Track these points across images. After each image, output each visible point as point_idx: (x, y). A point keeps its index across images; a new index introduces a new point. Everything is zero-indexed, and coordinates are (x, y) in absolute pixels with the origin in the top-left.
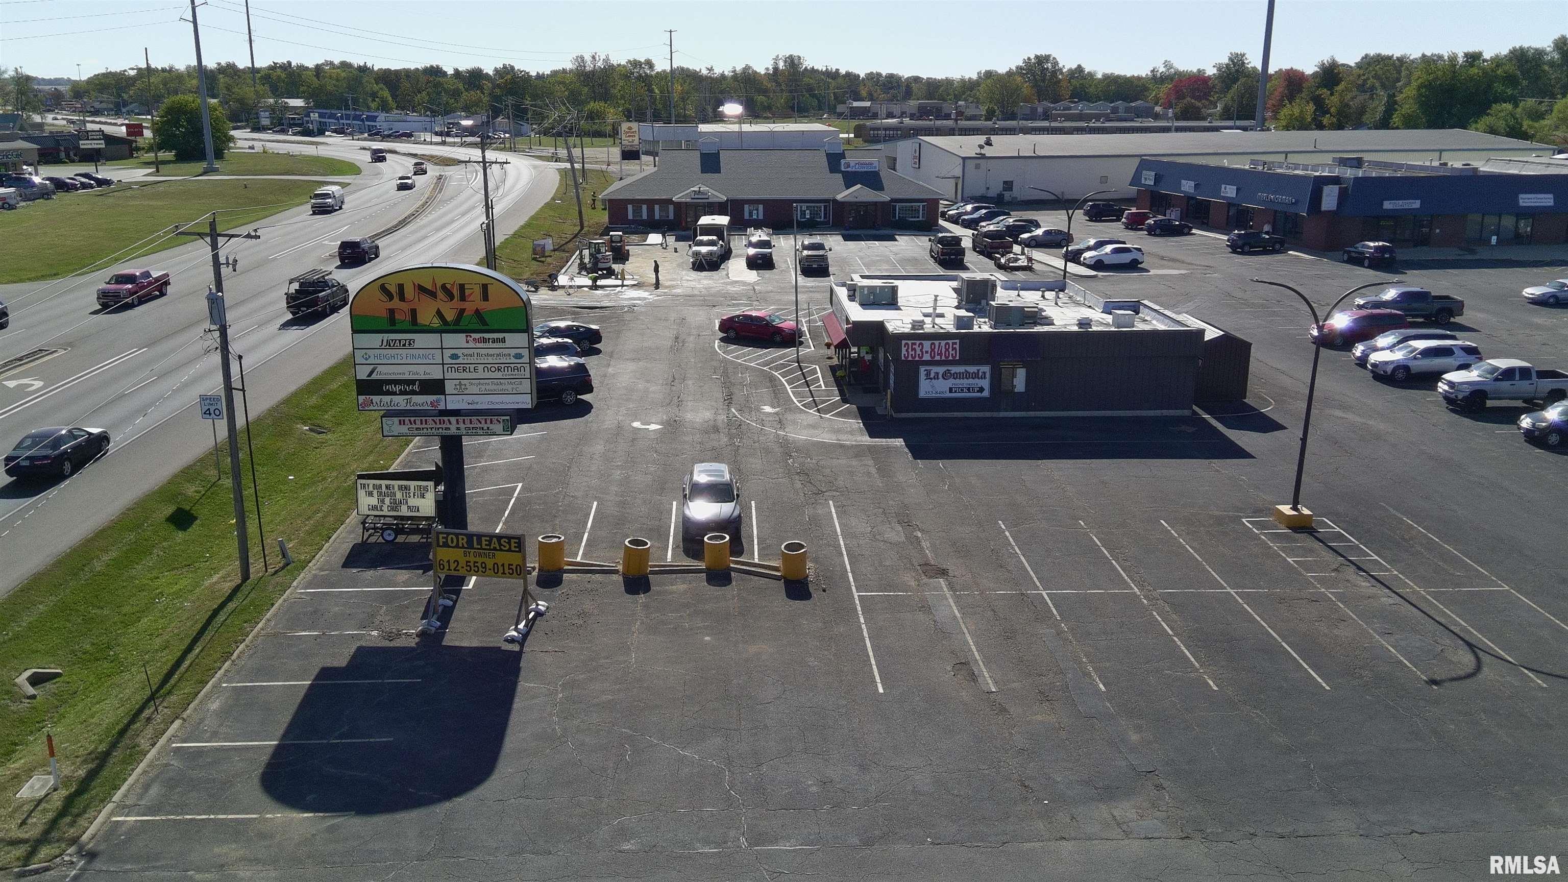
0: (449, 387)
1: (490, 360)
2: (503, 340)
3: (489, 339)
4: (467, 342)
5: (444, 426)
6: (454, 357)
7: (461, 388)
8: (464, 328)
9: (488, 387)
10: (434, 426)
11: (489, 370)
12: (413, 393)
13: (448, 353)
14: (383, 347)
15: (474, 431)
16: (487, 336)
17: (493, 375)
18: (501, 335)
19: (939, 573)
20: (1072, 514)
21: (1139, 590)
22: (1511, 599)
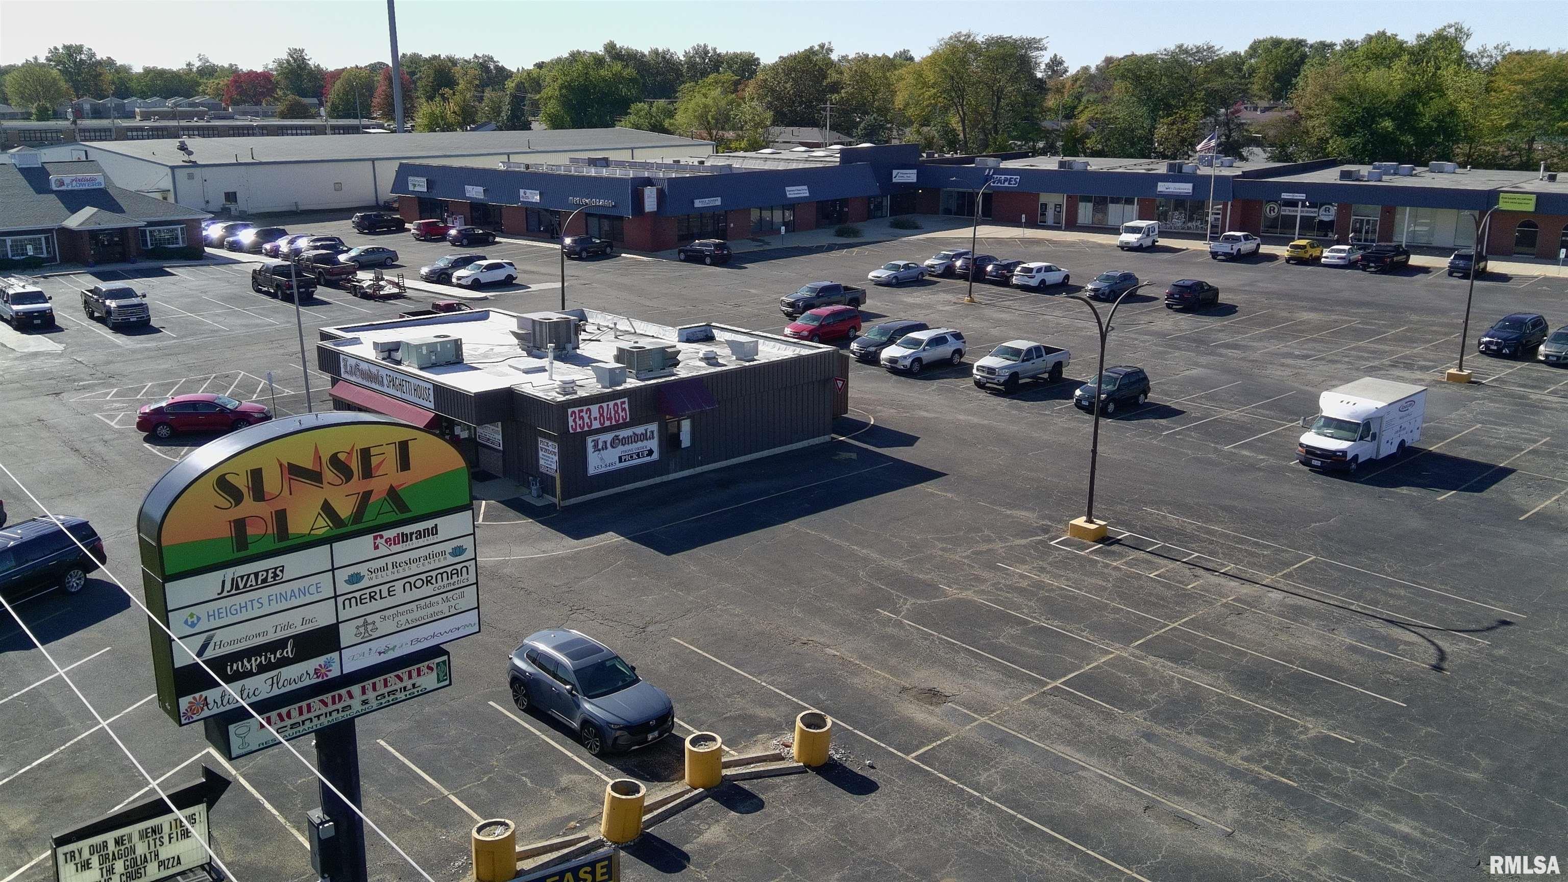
0: (347, 634)
1: (415, 569)
2: (434, 531)
3: (412, 534)
4: (376, 548)
5: (339, 706)
6: (355, 579)
7: (366, 630)
8: (371, 524)
9: (410, 617)
10: (324, 710)
11: (413, 586)
12: (284, 662)
13: (342, 575)
14: (225, 594)
15: (392, 697)
16: (407, 529)
17: (417, 594)
18: (429, 524)
19: (933, 696)
20: (919, 579)
21: (1117, 651)
22: (1331, 566)
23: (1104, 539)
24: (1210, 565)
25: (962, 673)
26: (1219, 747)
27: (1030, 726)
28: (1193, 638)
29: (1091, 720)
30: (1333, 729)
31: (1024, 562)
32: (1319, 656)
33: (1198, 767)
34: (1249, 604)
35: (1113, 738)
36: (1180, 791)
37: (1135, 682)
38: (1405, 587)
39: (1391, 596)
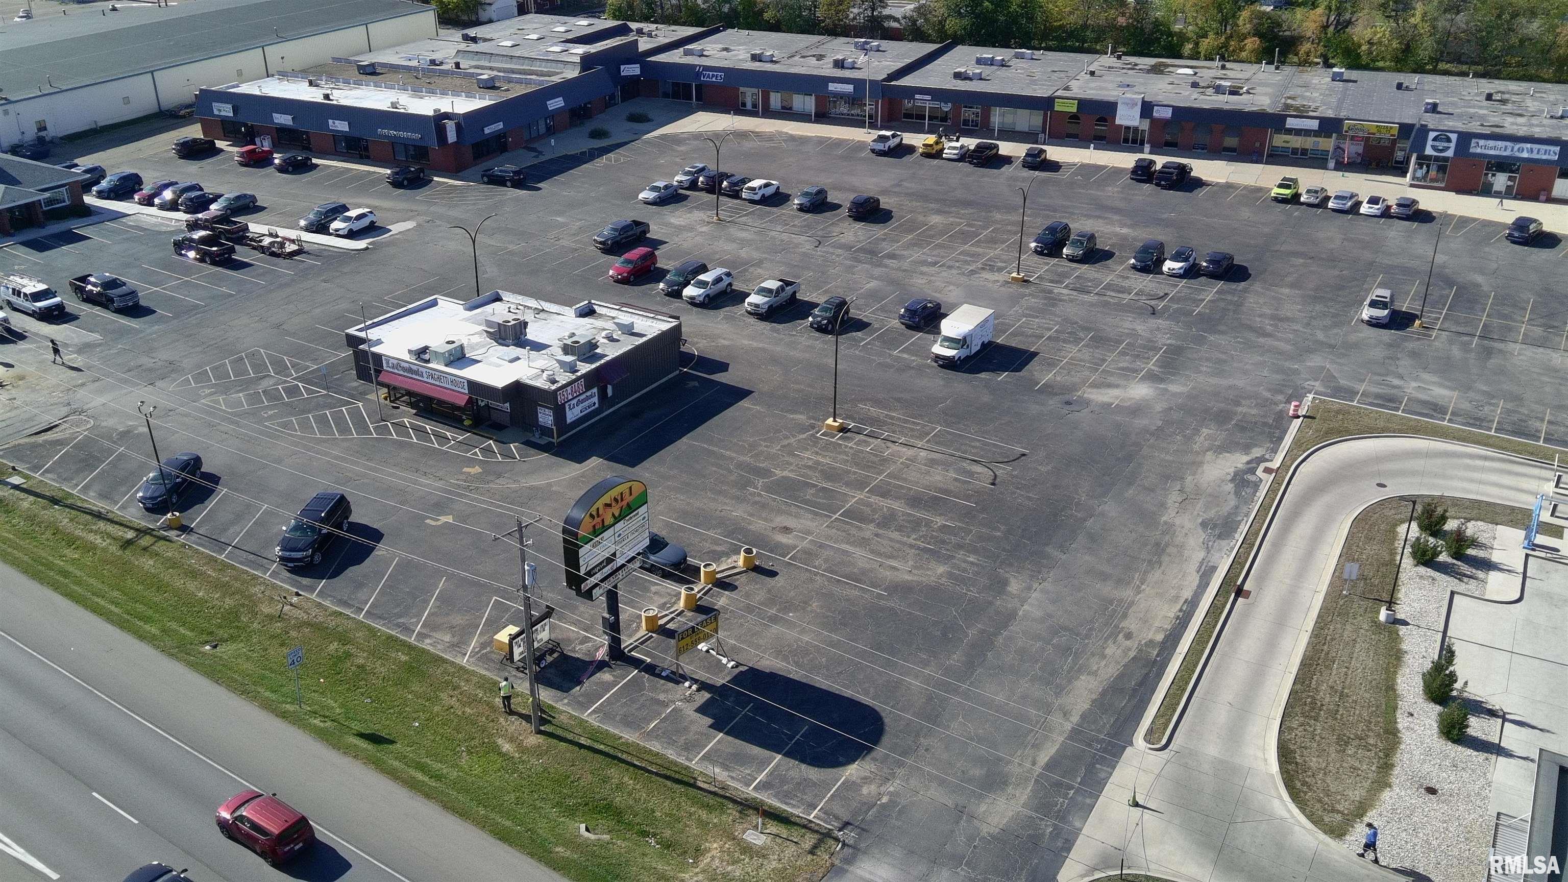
0: (618, 554)
4: (624, 524)
5: (614, 580)
6: (620, 535)
7: (622, 551)
8: (623, 516)
10: (610, 582)
12: (604, 567)
13: (617, 535)
14: (591, 549)
18: (637, 511)
19: (786, 530)
20: (760, 468)
21: (859, 495)
22: (948, 433)
23: (843, 429)
24: (893, 439)
25: (795, 516)
26: (904, 536)
27: (829, 538)
28: (890, 483)
29: (853, 531)
30: (946, 521)
31: (807, 450)
32: (941, 485)
33: (897, 545)
34: (912, 461)
35: (863, 538)
36: (891, 557)
37: (868, 510)
38: (979, 441)
39: (973, 447)
